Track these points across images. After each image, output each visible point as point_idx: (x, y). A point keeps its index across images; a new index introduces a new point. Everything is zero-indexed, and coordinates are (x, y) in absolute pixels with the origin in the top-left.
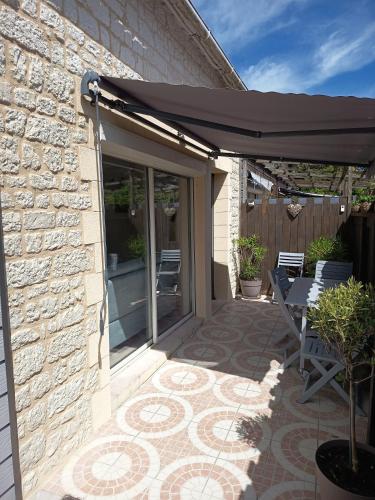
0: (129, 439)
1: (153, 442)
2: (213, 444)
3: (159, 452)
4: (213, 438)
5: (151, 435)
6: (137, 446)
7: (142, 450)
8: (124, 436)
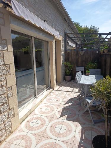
0: (25, 134)
1: (34, 134)
2: (55, 134)
3: (36, 139)
4: (55, 132)
5: (33, 132)
6: (28, 136)
7: (30, 138)
8: (24, 133)
